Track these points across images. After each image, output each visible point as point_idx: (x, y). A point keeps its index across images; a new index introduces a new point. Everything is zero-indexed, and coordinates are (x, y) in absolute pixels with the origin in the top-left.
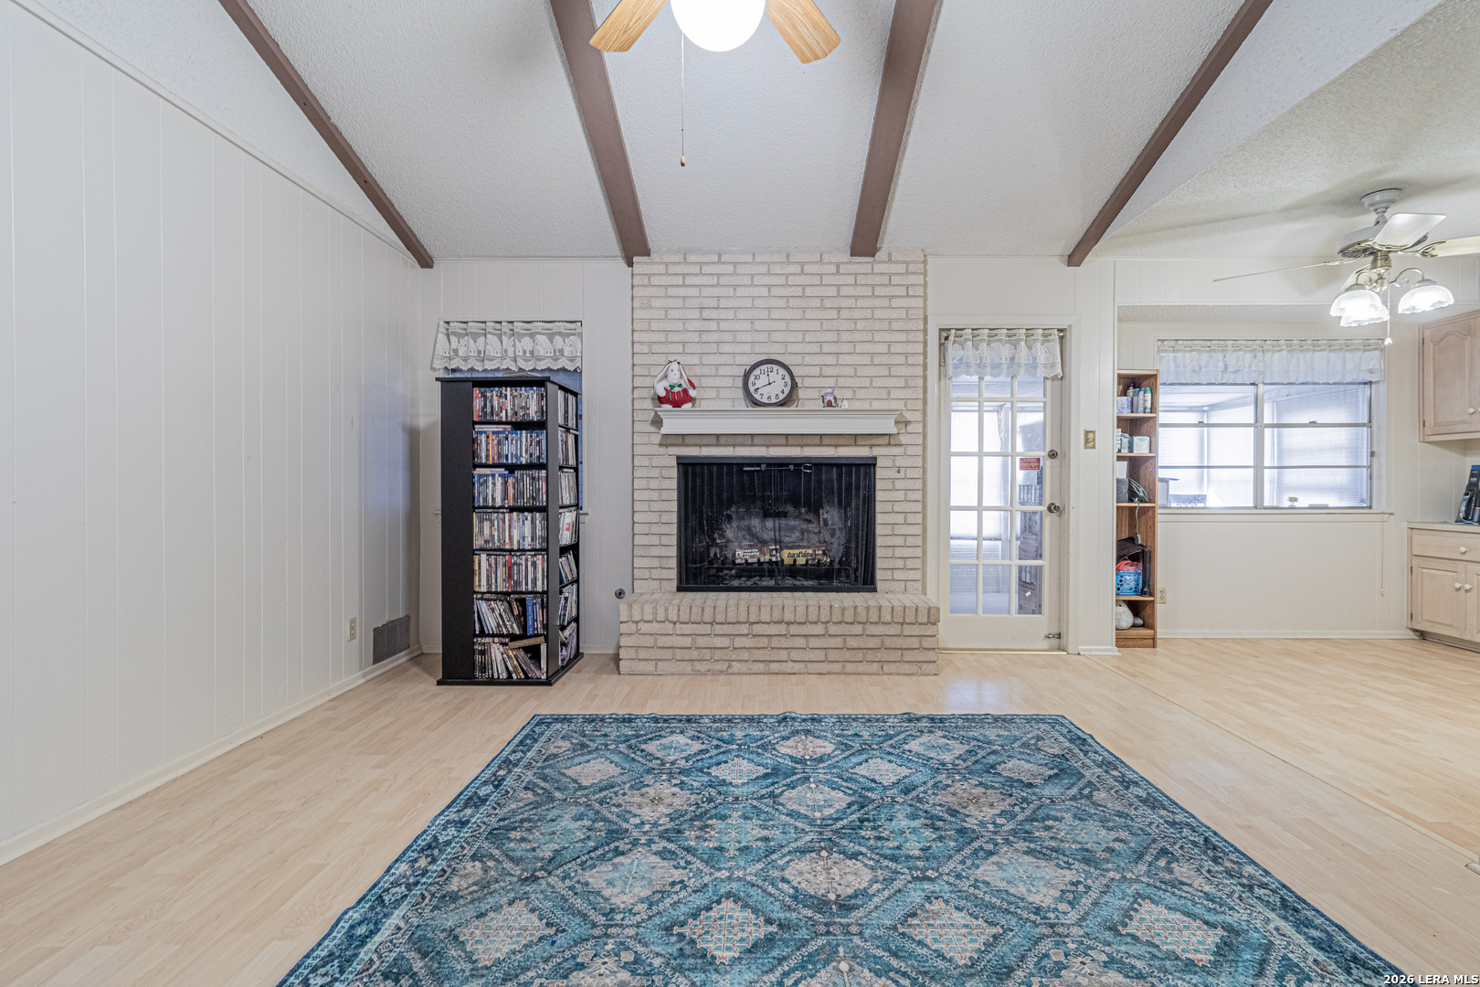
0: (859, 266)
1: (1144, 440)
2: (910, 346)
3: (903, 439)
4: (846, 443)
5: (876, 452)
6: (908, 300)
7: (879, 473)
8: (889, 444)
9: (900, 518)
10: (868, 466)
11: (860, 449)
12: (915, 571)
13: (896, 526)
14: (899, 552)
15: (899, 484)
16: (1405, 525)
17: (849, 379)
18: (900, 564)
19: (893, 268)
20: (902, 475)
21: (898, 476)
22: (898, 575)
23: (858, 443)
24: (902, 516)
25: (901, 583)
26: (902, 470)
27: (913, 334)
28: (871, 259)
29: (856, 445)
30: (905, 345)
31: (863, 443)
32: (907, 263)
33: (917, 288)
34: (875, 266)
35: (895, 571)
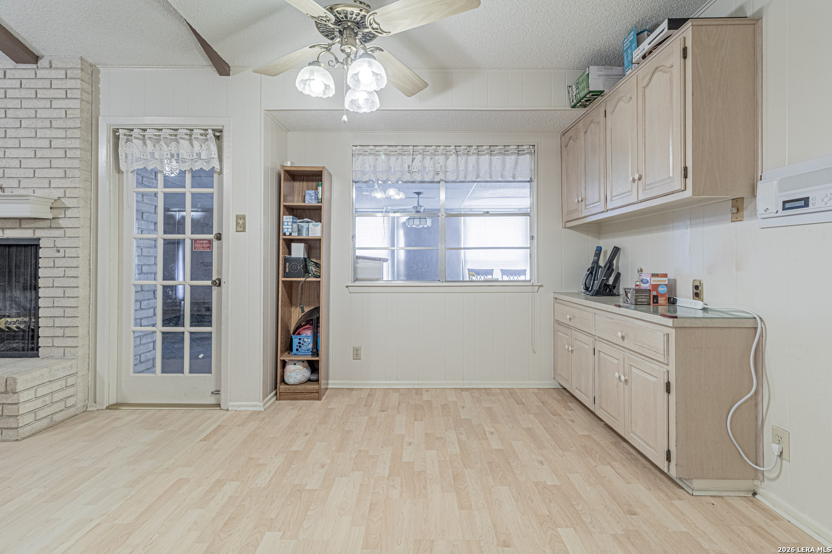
0: (24, 72)
1: (317, 226)
2: (69, 141)
3: (62, 223)
4: (12, 226)
5: (39, 233)
6: (67, 101)
7: (41, 253)
8: (50, 228)
9: (59, 292)
10: (33, 247)
11: (24, 231)
12: (72, 339)
13: (55, 299)
14: (58, 322)
15: (59, 263)
16: (552, 295)
17: (15, 170)
18: (59, 332)
19: (53, 74)
20: (61, 254)
21: (57, 255)
22: (57, 342)
23: (23, 226)
24: (61, 290)
25: (60, 349)
26: (62, 250)
27: (71, 131)
28: (34, 66)
29: (21, 228)
30: (63, 140)
31: (27, 226)
32: (66, 70)
33: (74, 91)
34: (38, 72)
35: (55, 339)
